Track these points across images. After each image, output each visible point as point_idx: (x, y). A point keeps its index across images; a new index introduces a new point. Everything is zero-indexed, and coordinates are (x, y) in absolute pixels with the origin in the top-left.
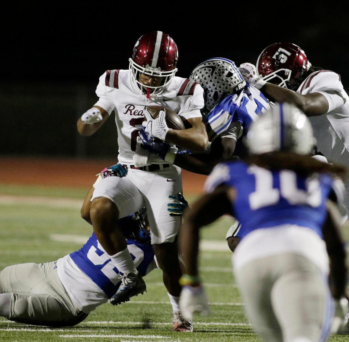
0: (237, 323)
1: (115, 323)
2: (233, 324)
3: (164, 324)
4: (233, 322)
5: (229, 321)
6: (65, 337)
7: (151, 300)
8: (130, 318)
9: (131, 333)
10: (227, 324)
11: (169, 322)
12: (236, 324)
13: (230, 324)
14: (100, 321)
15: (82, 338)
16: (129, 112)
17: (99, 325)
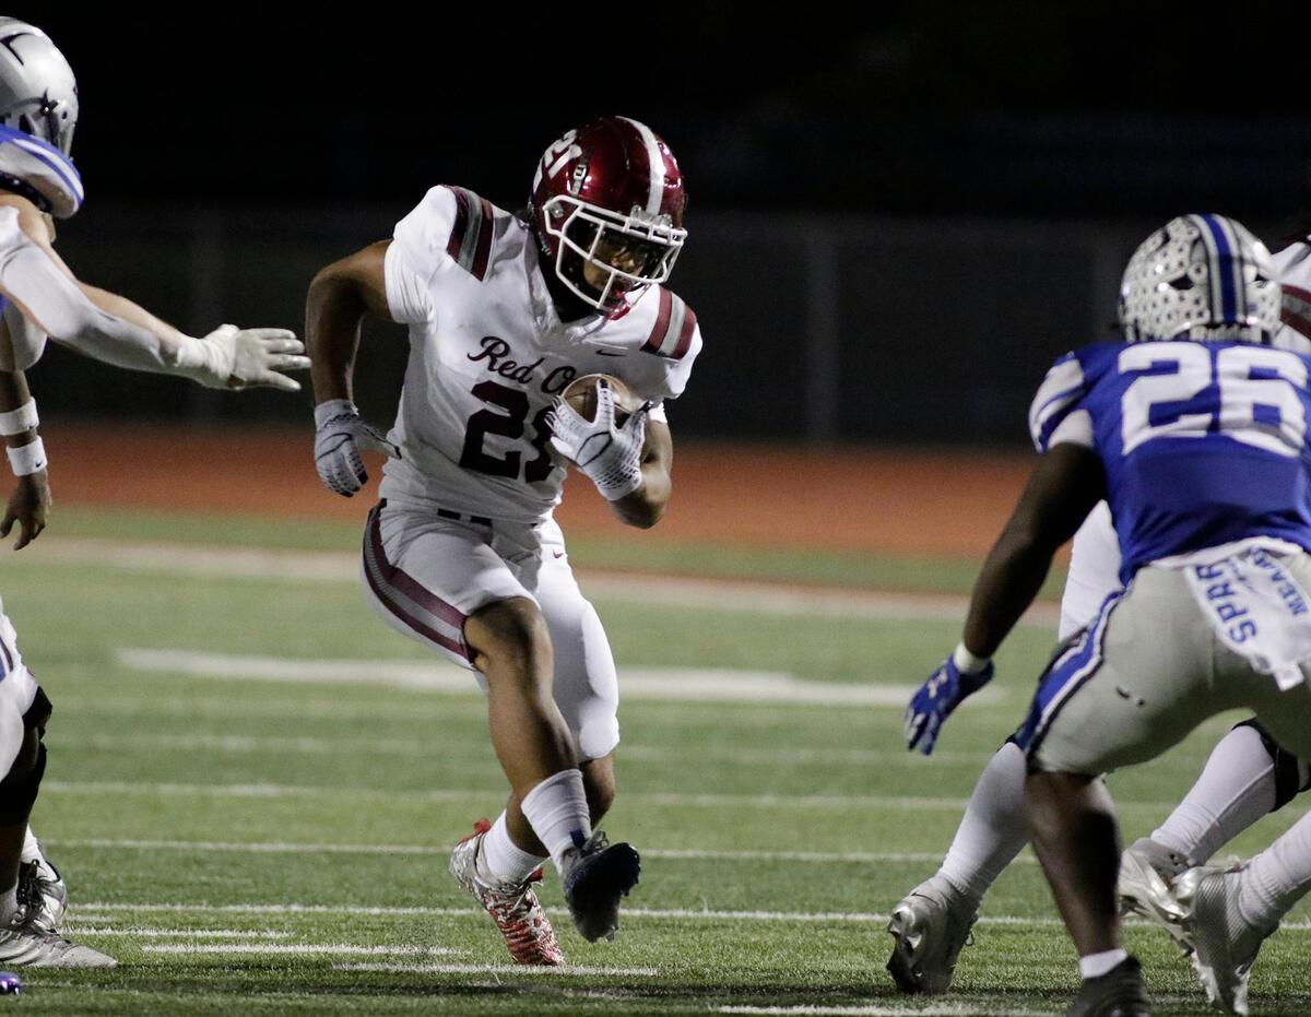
0: (666, 909)
1: (307, 909)
2: (655, 914)
3: (451, 912)
4: (656, 907)
5: (644, 905)
6: (160, 953)
7: (413, 843)
8: (350, 896)
9: (353, 940)
10: (637, 913)
11: (468, 907)
12: (665, 914)
13: (646, 912)
14: (262, 905)
15: (210, 953)
16: (487, 360)
17: (260, 916)
